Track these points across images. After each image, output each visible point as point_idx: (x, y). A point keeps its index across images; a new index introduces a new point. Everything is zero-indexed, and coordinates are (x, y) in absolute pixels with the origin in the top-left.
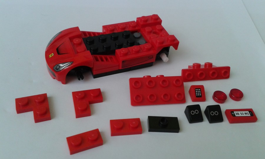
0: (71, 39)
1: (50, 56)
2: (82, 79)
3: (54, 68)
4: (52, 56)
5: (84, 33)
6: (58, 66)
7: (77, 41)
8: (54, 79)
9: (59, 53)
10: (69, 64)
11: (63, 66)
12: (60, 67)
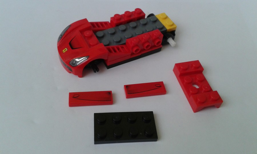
0: (82, 31)
1: (64, 51)
2: (98, 71)
3: (70, 63)
4: (66, 51)
5: (92, 24)
6: (74, 61)
7: (88, 33)
8: (70, 73)
9: (72, 48)
10: (85, 58)
11: (80, 61)
12: (76, 62)
